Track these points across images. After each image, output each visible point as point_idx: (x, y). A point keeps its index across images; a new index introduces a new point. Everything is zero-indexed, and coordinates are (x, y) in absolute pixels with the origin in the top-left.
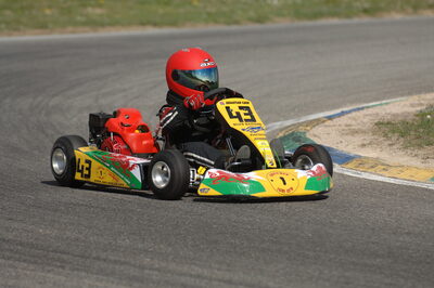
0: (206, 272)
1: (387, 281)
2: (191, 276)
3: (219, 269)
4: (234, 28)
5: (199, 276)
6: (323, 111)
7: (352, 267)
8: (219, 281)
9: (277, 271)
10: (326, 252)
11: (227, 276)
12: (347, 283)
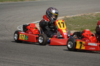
0: (9, 58)
1: (50, 59)
2: (5, 59)
3: (11, 58)
4: (16, 2)
5: (7, 59)
6: (36, 21)
7: (42, 56)
8: (12, 60)
9: (25, 58)
10: (36, 53)
11: (13, 59)
12: (41, 60)
